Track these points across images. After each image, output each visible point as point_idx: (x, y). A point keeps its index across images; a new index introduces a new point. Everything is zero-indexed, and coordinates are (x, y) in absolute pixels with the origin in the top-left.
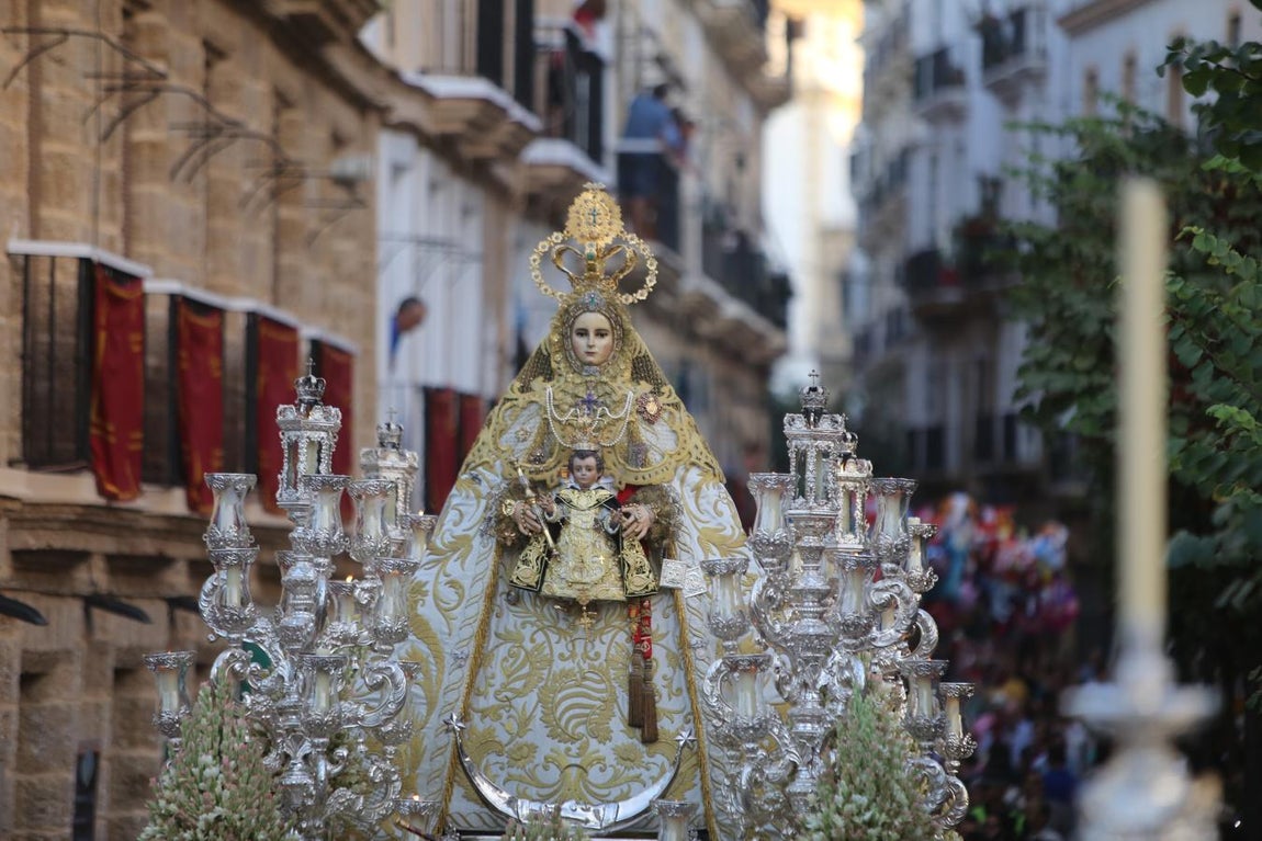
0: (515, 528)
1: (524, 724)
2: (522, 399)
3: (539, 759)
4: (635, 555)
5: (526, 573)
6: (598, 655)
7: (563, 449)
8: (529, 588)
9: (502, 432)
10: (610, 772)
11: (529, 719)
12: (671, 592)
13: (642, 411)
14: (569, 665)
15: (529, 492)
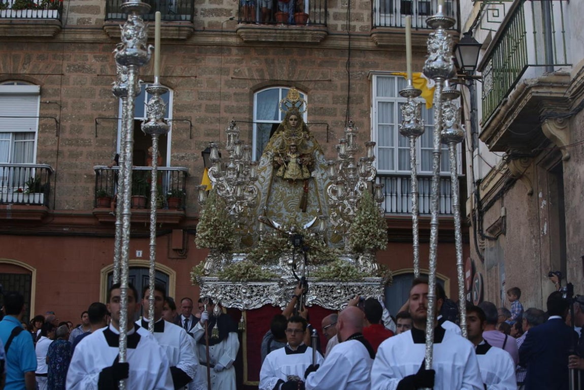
0: (277, 163)
1: (280, 208)
2: (278, 135)
3: (284, 216)
4: (305, 169)
5: (280, 173)
6: (297, 193)
7: (287, 146)
8: (280, 177)
9: (273, 143)
10: (301, 219)
11: (282, 207)
12: (313, 178)
13: (305, 137)
14: (290, 195)
15: (280, 155)
